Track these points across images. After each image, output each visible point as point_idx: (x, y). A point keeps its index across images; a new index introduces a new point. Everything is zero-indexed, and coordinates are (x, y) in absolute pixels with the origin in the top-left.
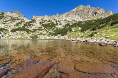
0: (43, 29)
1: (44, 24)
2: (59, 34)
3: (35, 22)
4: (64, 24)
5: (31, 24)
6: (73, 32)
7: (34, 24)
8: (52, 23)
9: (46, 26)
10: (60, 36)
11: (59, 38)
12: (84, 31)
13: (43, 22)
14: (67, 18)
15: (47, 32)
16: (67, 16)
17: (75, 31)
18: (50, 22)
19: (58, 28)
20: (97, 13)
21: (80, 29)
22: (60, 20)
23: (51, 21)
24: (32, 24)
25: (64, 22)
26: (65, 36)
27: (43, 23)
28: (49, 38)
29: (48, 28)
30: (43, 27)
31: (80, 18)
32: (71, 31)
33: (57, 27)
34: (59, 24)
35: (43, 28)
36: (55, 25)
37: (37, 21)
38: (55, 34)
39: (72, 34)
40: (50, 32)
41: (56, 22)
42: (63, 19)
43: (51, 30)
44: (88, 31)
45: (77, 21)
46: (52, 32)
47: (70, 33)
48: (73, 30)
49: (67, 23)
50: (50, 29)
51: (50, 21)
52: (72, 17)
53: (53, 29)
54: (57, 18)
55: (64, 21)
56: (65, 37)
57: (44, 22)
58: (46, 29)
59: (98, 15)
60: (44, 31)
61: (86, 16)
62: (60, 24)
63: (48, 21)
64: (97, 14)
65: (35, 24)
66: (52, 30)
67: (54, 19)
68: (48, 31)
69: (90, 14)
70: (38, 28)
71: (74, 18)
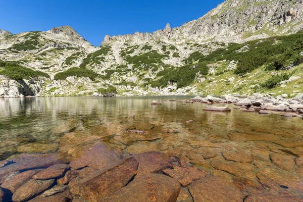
0: (130, 70)
1: (132, 55)
2: (172, 81)
3: (109, 52)
4: (185, 53)
5: (99, 58)
6: (211, 75)
7: (106, 57)
8: (153, 51)
9: (136, 61)
10: (175, 88)
11: (173, 93)
12: (245, 72)
13: (130, 50)
14: (195, 37)
15: (141, 77)
16: (194, 31)
17: (217, 74)
18: (147, 51)
19: (168, 66)
20: (288, 14)
21: (233, 65)
22: (173, 43)
23: (150, 48)
24: (103, 59)
25: (186, 48)
26: (188, 88)
27: (129, 52)
28: (145, 93)
29: (143, 66)
30: (130, 63)
31: (233, 33)
32: (205, 73)
33: (166, 62)
34: (171, 55)
35: (130, 66)
36: (162, 56)
37: (113, 48)
38: (162, 84)
39: (210, 82)
40: (147, 76)
41: (164, 48)
42: (184, 41)
43: (150, 71)
44: (258, 71)
45: (223, 44)
46: (153, 77)
47: (203, 80)
48: (212, 71)
49: (195, 49)
50: (147, 69)
51: (146, 47)
52: (209, 32)
53: (155, 70)
54: (167, 38)
55: (186, 46)
56: (188, 91)
57: (132, 52)
58: (138, 71)
59: (293, 20)
60: (131, 76)
61: (253, 28)
62: (176, 55)
63: (141, 47)
64: (289, 19)
65: (110, 57)
67: (159, 42)
68: (144, 74)
69: (266, 19)
70: (117, 68)
71: (215, 34)
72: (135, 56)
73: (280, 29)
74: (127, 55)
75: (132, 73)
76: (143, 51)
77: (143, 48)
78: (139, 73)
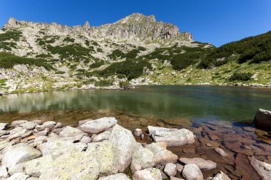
0: (57, 60)
1: (53, 45)
3: (21, 38)
4: (109, 50)
5: (8, 44)
7: (18, 44)
8: (77, 44)
9: (62, 52)
13: (49, 39)
14: (112, 37)
15: (73, 68)
16: (111, 32)
18: (70, 43)
19: (98, 59)
20: (168, 34)
22: (94, 40)
23: (73, 40)
24: (13, 45)
25: (106, 46)
27: (48, 42)
29: (72, 57)
30: (54, 53)
31: (138, 39)
33: (94, 55)
34: (95, 49)
35: (56, 56)
36: (88, 50)
37: (25, 34)
40: (79, 67)
41: (87, 43)
42: (103, 39)
43: (82, 62)
46: (87, 69)
47: (152, 73)
49: (114, 48)
50: (77, 60)
51: (68, 39)
52: (122, 35)
53: (87, 61)
54: (87, 34)
55: (106, 44)
57: (52, 41)
58: (67, 61)
59: (171, 38)
60: (60, 66)
61: (150, 38)
62: (100, 50)
63: (62, 38)
64: (169, 37)
65: (24, 44)
66: (85, 62)
68: (75, 65)
69: (157, 34)
70: (37, 57)
71: (127, 38)
72: (57, 47)
73: (165, 42)
74: (47, 44)
75: (60, 64)
76: (65, 43)
77: (65, 40)
78: (69, 64)
